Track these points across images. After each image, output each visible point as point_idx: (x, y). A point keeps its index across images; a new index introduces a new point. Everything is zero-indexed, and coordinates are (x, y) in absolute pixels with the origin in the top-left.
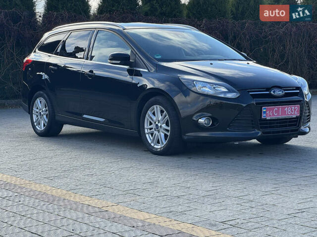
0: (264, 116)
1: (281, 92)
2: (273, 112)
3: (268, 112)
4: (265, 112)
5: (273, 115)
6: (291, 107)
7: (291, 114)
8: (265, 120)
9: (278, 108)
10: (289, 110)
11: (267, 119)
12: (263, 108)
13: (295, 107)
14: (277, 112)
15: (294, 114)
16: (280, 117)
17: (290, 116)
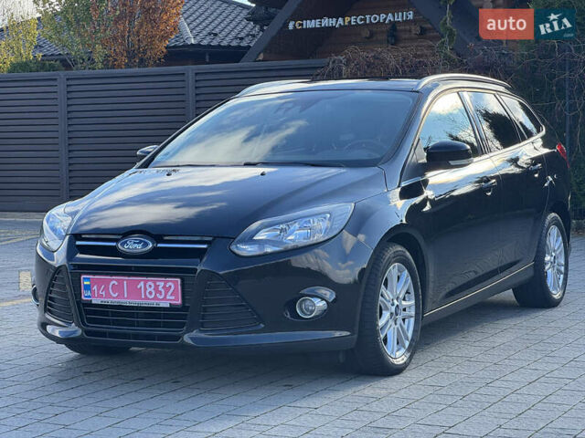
0: (85, 296)
1: (139, 247)
2: (106, 289)
3: (95, 288)
4: (87, 287)
5: (108, 296)
6: (155, 282)
7: (155, 298)
8: (90, 304)
9: (121, 283)
10: (149, 290)
11: (93, 302)
12: (83, 277)
13: (166, 282)
14: (118, 288)
15: (165, 299)
16: (127, 302)
17: (154, 304)
